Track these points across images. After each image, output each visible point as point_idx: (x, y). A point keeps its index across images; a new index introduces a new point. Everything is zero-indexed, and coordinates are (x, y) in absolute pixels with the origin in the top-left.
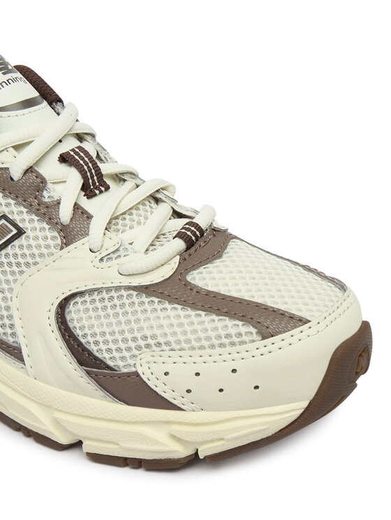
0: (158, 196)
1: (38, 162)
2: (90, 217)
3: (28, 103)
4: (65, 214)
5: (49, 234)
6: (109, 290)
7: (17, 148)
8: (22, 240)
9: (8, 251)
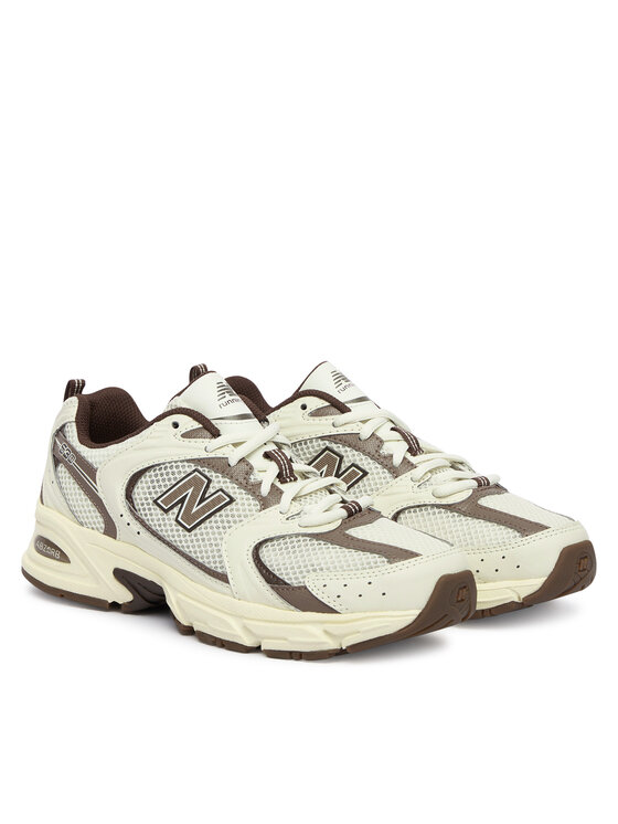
0: (332, 488)
1: (249, 455)
2: (282, 492)
3: (243, 417)
4: (265, 490)
5: (253, 502)
6: (291, 536)
7: (235, 445)
8: (233, 505)
9: (222, 512)
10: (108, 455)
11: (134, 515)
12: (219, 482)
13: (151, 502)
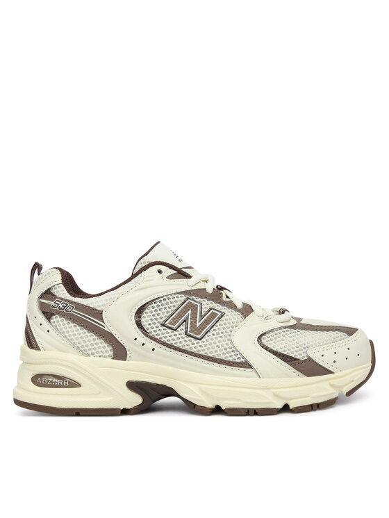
7: (204, 281)
8: (225, 316)
9: (220, 322)
10: (111, 299)
11: (147, 336)
12: (207, 304)
13: (159, 325)
